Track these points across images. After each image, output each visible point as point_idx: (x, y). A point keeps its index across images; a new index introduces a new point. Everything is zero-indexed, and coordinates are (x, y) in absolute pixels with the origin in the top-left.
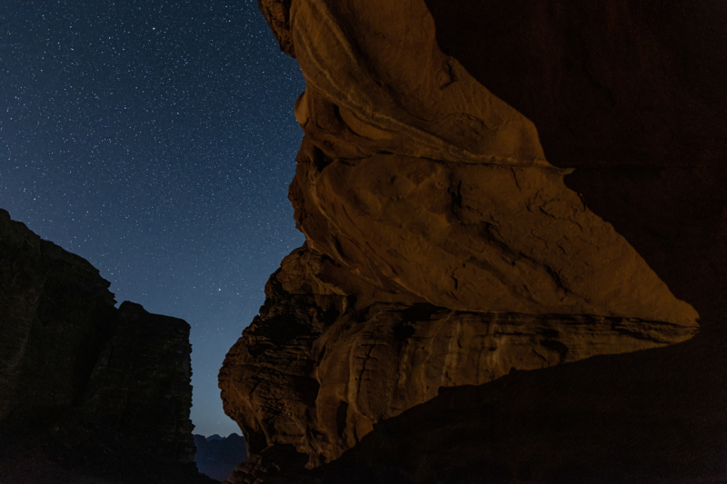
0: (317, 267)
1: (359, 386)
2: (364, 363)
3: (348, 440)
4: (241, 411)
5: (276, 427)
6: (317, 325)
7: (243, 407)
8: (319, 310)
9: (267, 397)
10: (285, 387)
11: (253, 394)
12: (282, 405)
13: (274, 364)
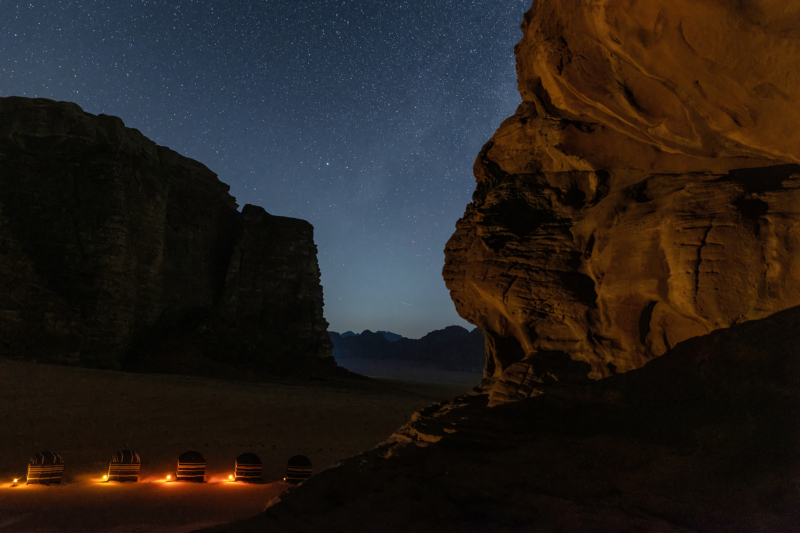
0: (556, 136)
1: (697, 281)
2: (699, 252)
3: (654, 347)
4: (483, 314)
5: (538, 331)
6: (563, 211)
7: (486, 309)
8: (557, 191)
9: (529, 297)
10: (550, 285)
11: (509, 294)
12: (550, 306)
13: (528, 258)
